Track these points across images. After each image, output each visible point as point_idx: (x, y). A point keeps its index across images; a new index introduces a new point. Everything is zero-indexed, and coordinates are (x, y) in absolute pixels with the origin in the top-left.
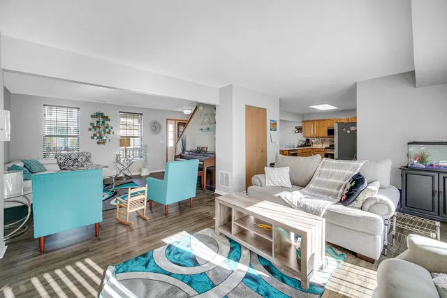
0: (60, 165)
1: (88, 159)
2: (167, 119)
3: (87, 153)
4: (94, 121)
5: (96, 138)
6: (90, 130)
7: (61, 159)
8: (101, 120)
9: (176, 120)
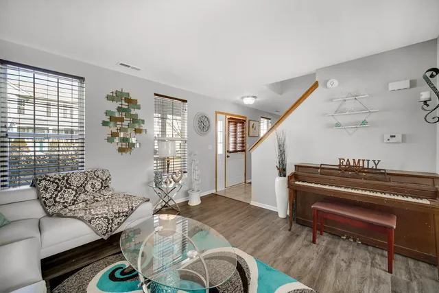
0: (44, 205)
1: (105, 185)
2: (217, 113)
3: (103, 172)
4: (113, 106)
5: (117, 140)
6: (105, 124)
7: (46, 189)
8: (125, 105)
9: (226, 114)
